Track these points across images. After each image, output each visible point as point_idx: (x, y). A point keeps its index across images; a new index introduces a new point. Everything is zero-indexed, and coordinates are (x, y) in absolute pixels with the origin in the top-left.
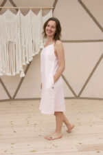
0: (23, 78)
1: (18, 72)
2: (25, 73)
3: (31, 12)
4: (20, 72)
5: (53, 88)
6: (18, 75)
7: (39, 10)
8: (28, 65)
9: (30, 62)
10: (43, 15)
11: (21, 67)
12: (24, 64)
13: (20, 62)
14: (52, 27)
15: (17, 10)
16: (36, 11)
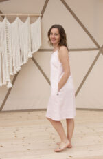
0: (10, 89)
1: (5, 83)
2: (13, 83)
3: (18, 19)
4: (7, 82)
5: (58, 94)
6: (4, 86)
7: (26, 17)
8: (16, 75)
9: (18, 72)
10: (31, 23)
11: (8, 77)
12: (11, 74)
13: (7, 71)
14: (56, 34)
15: (3, 17)
16: (23, 19)
